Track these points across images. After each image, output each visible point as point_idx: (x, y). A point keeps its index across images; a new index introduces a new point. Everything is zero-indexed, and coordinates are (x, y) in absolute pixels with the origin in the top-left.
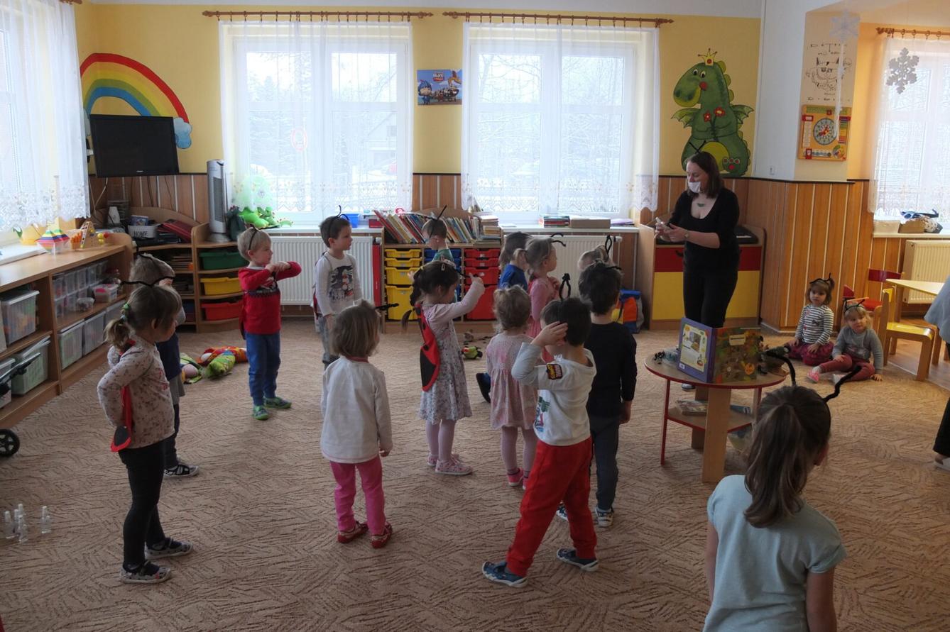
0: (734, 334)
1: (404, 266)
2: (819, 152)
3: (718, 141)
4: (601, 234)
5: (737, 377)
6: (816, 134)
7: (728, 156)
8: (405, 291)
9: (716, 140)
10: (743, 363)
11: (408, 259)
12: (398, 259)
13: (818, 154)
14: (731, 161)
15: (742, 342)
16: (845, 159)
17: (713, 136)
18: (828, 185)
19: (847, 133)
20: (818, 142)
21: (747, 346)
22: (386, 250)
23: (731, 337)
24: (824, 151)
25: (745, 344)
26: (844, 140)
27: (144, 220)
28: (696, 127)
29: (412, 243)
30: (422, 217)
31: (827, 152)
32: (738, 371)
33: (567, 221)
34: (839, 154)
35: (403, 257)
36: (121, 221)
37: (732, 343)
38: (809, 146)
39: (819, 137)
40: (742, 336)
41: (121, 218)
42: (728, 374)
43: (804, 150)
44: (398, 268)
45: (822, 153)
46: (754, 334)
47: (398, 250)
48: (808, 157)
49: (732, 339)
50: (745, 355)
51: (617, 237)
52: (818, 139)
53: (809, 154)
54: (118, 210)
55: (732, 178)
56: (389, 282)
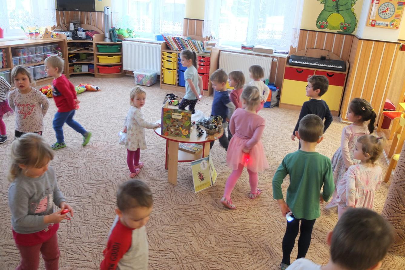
0: (175, 112)
1: (170, 60)
2: (381, 23)
3: (339, 13)
4: (269, 56)
5: (177, 134)
6: (380, 12)
7: (343, 21)
8: (170, 71)
9: (338, 12)
10: (181, 128)
11: (171, 57)
12: (168, 57)
13: (379, 23)
14: (346, 25)
15: (180, 118)
16: (397, 28)
17: (336, 10)
18: (383, 43)
19: (402, 12)
20: (381, 17)
21: (183, 120)
22: (163, 52)
23: (173, 114)
24: (384, 23)
25: (182, 119)
26: (398, 17)
27: (82, 30)
28: (327, 4)
29: (177, 50)
30: (182, 39)
31: (386, 23)
32: (178, 132)
33: (253, 48)
34: (394, 26)
35: (170, 56)
36: (75, 29)
37: (173, 117)
38: (374, 19)
39: (382, 13)
40: (179, 114)
41: (75, 28)
42: (172, 132)
43: (371, 21)
44: (167, 61)
45: (382, 24)
46: (188, 115)
47: (168, 53)
48: (373, 25)
49: (173, 115)
50: (182, 124)
51: (274, 59)
52: (381, 15)
53: (373, 23)
54: (74, 25)
55: (345, 34)
56: (164, 67)
